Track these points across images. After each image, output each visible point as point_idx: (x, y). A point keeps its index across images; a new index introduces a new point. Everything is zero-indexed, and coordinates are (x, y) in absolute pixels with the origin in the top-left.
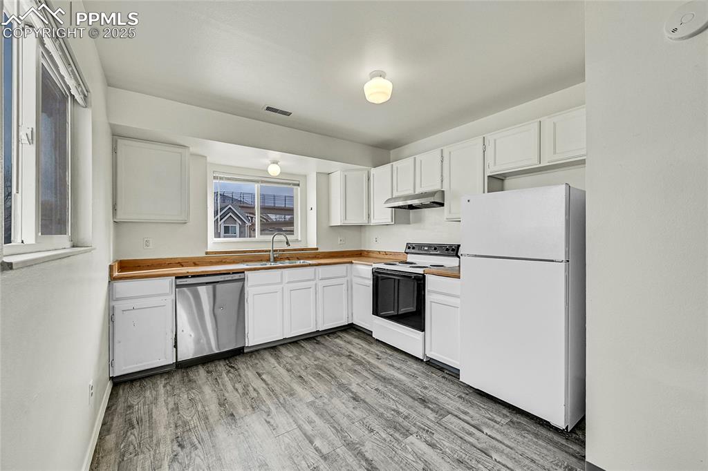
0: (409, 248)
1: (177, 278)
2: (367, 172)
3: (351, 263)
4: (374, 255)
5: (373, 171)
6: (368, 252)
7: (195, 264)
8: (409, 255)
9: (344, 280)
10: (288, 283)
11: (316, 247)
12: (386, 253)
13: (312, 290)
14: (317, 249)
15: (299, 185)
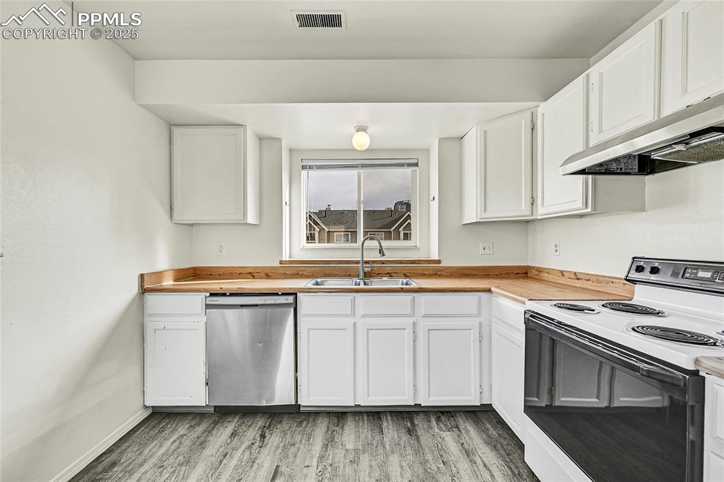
0: (640, 269)
1: (212, 295)
2: (528, 115)
3: (489, 291)
4: (551, 278)
5: (544, 108)
6: (540, 270)
7: (268, 276)
8: (638, 287)
9: (474, 322)
10: (364, 316)
11: (437, 259)
12: (577, 276)
13: (408, 334)
14: (439, 262)
15: (417, 165)
